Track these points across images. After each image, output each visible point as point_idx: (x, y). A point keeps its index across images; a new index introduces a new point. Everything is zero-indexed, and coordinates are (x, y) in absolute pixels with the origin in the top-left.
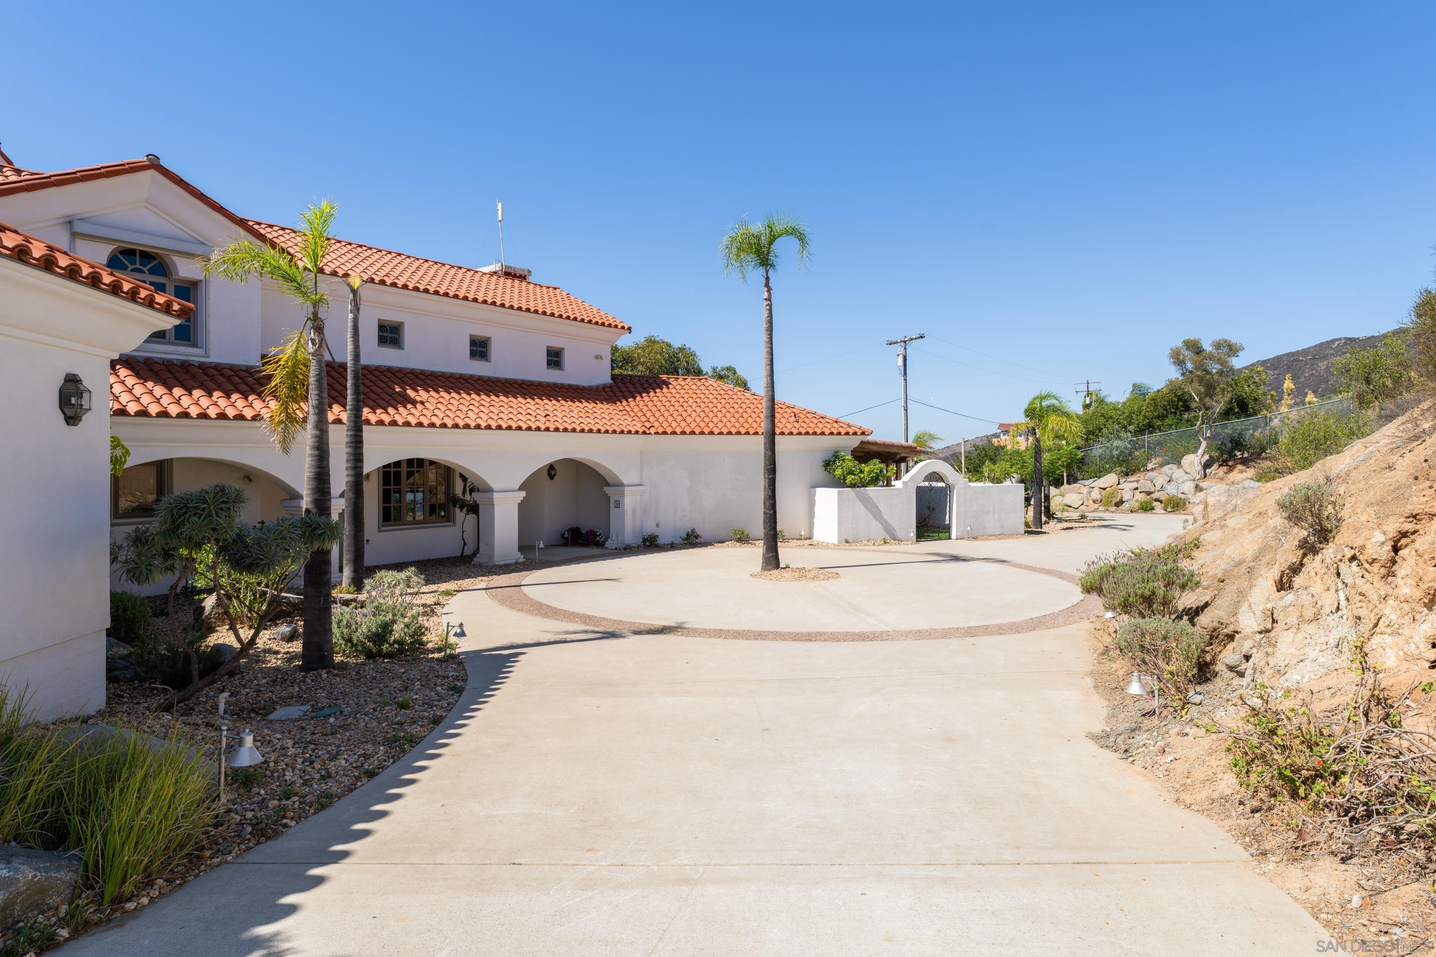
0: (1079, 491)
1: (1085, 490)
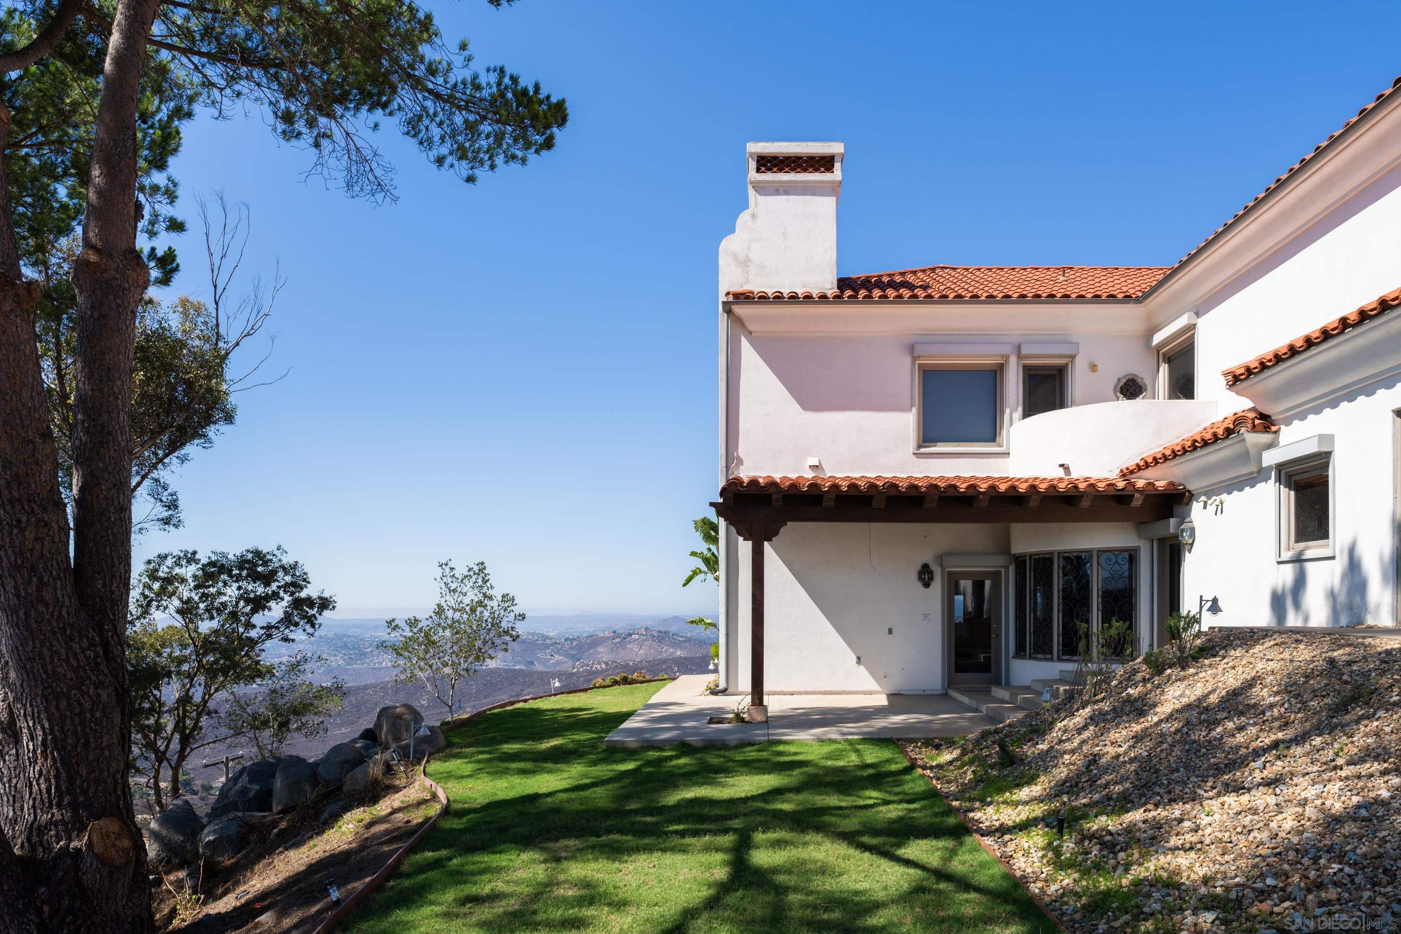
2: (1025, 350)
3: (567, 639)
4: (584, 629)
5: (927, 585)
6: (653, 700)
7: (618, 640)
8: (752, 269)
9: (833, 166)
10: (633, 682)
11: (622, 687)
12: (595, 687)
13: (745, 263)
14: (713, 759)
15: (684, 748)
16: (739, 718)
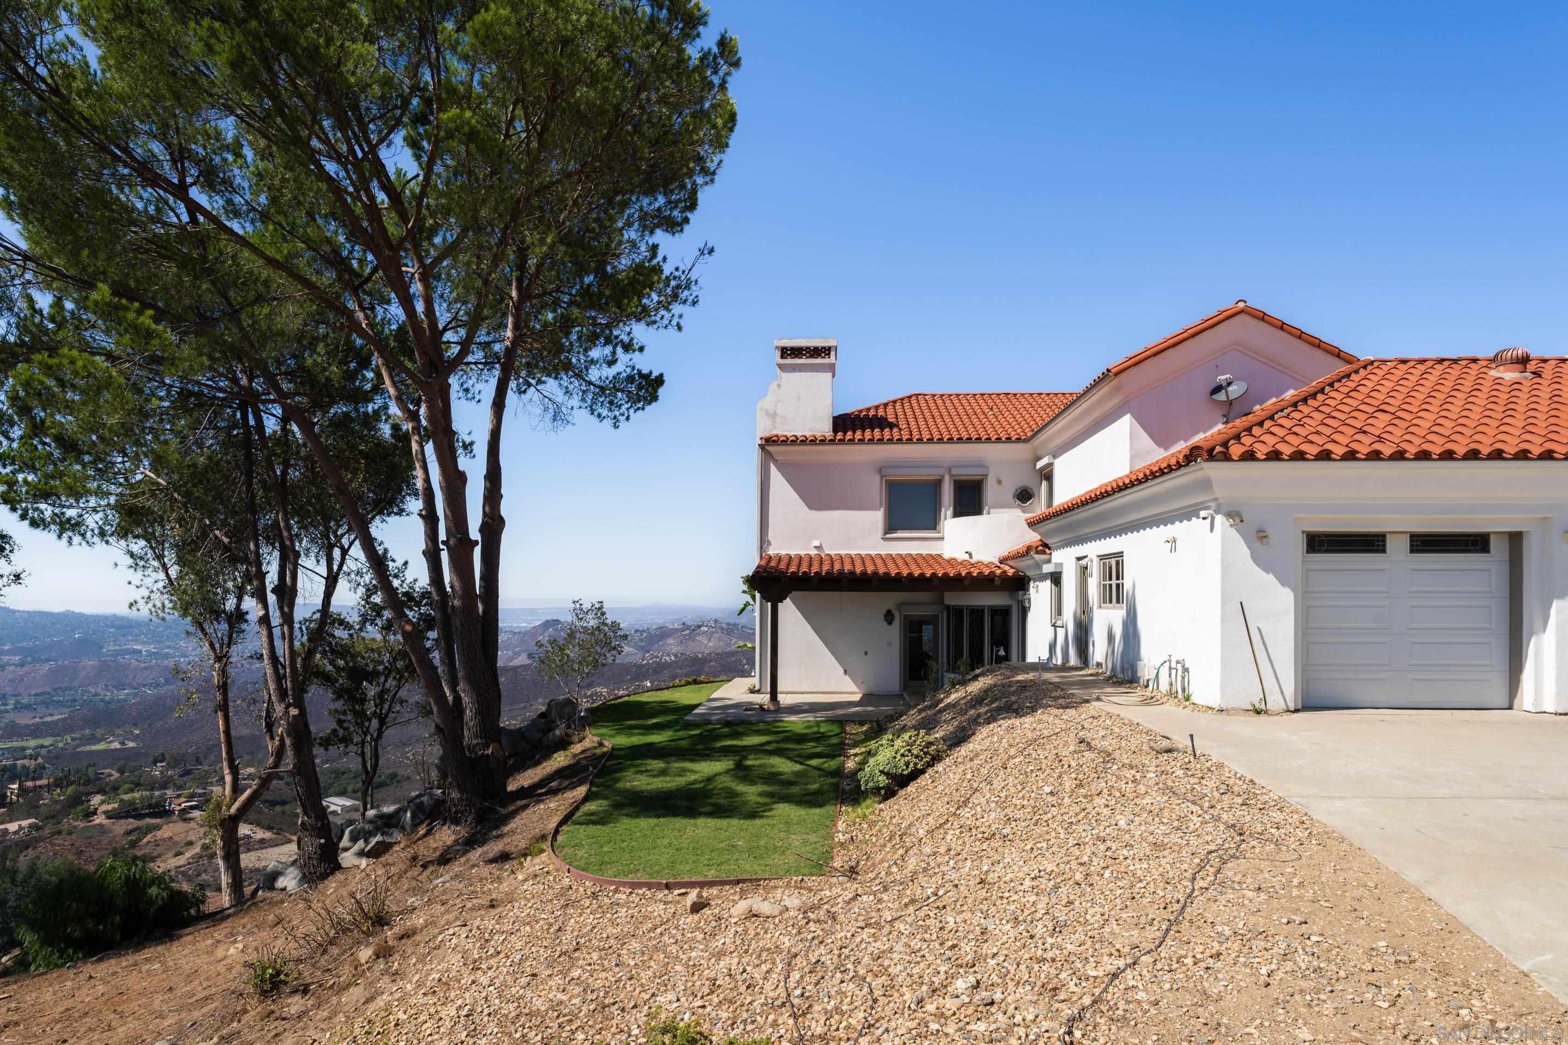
2: (954, 471)
3: (636, 631)
4: (655, 621)
5: (890, 623)
6: (713, 696)
7: (687, 632)
8: (778, 420)
10: (701, 682)
11: (693, 687)
12: (674, 687)
13: (773, 416)
14: (740, 729)
15: (728, 724)
16: (761, 707)
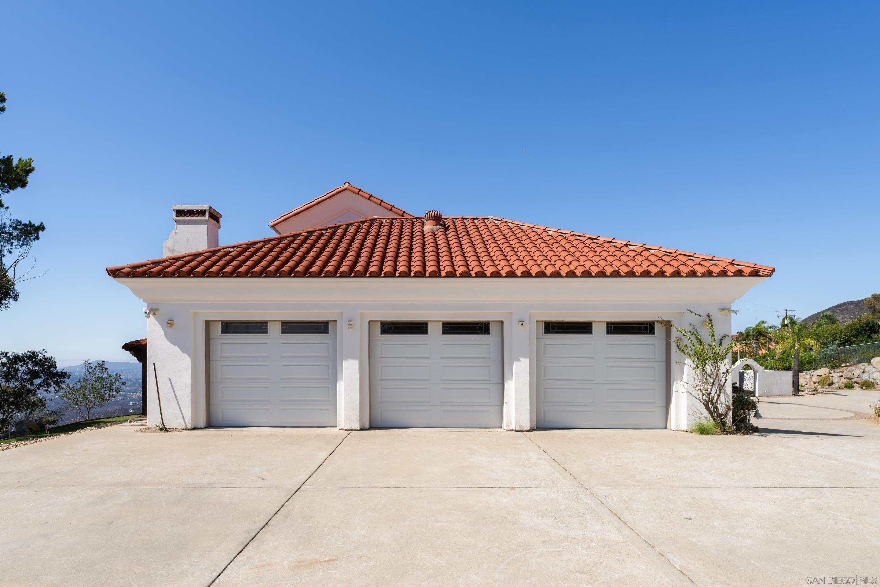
0: (804, 377)
1: (808, 377)
9: (205, 214)
